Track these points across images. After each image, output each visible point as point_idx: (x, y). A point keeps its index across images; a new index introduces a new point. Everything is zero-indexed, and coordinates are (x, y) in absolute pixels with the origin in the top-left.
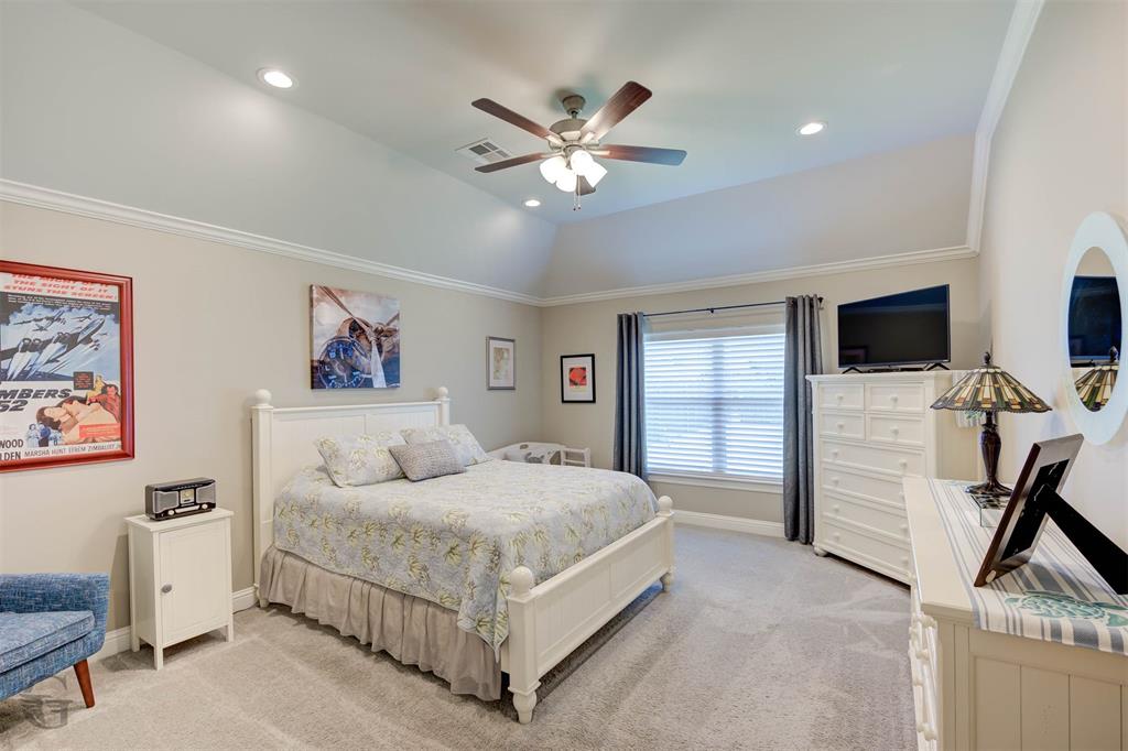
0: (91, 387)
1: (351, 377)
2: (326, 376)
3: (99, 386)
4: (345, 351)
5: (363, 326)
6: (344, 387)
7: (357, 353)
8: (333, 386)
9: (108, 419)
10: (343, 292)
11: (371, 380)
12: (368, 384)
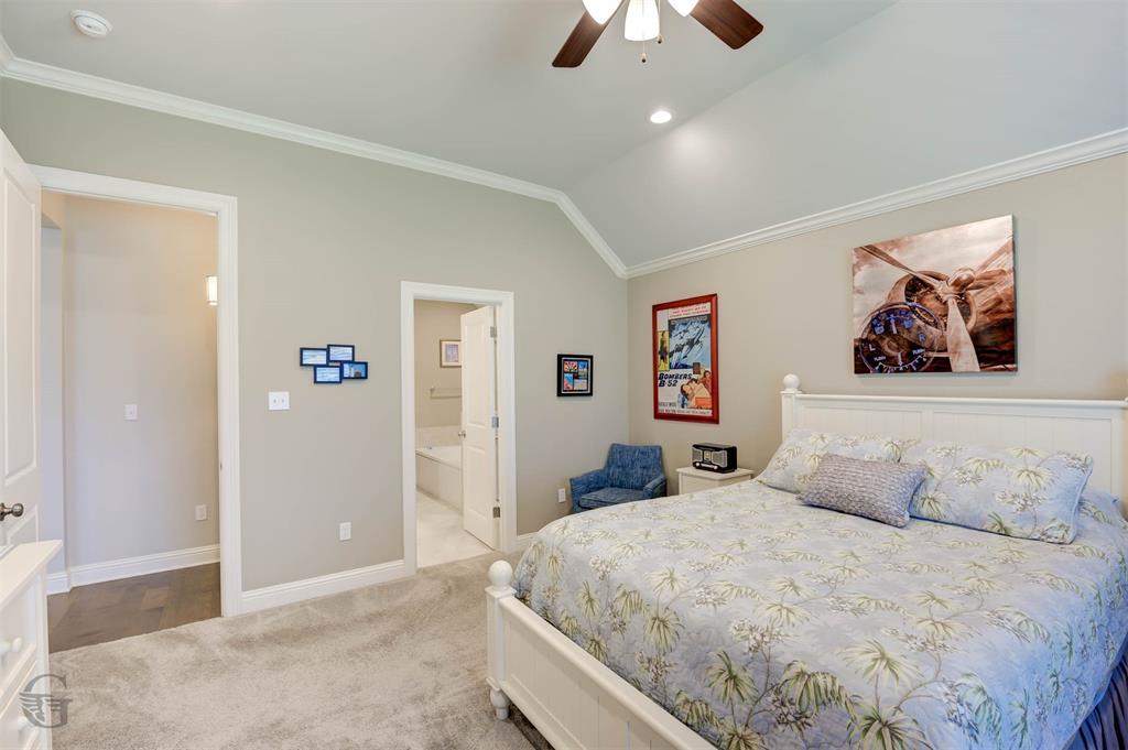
0: (699, 373)
1: (909, 357)
2: (870, 357)
3: (702, 372)
4: (898, 322)
5: (931, 281)
6: (898, 371)
7: (919, 322)
8: (881, 370)
9: (703, 393)
10: (895, 244)
11: (947, 360)
12: (943, 366)
